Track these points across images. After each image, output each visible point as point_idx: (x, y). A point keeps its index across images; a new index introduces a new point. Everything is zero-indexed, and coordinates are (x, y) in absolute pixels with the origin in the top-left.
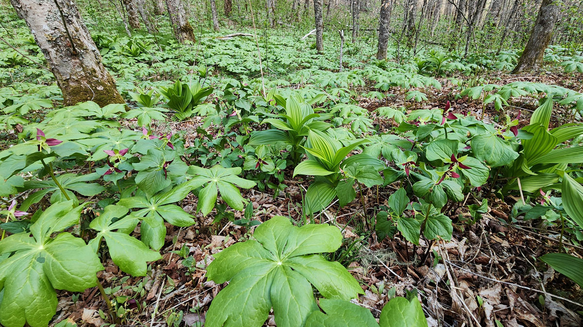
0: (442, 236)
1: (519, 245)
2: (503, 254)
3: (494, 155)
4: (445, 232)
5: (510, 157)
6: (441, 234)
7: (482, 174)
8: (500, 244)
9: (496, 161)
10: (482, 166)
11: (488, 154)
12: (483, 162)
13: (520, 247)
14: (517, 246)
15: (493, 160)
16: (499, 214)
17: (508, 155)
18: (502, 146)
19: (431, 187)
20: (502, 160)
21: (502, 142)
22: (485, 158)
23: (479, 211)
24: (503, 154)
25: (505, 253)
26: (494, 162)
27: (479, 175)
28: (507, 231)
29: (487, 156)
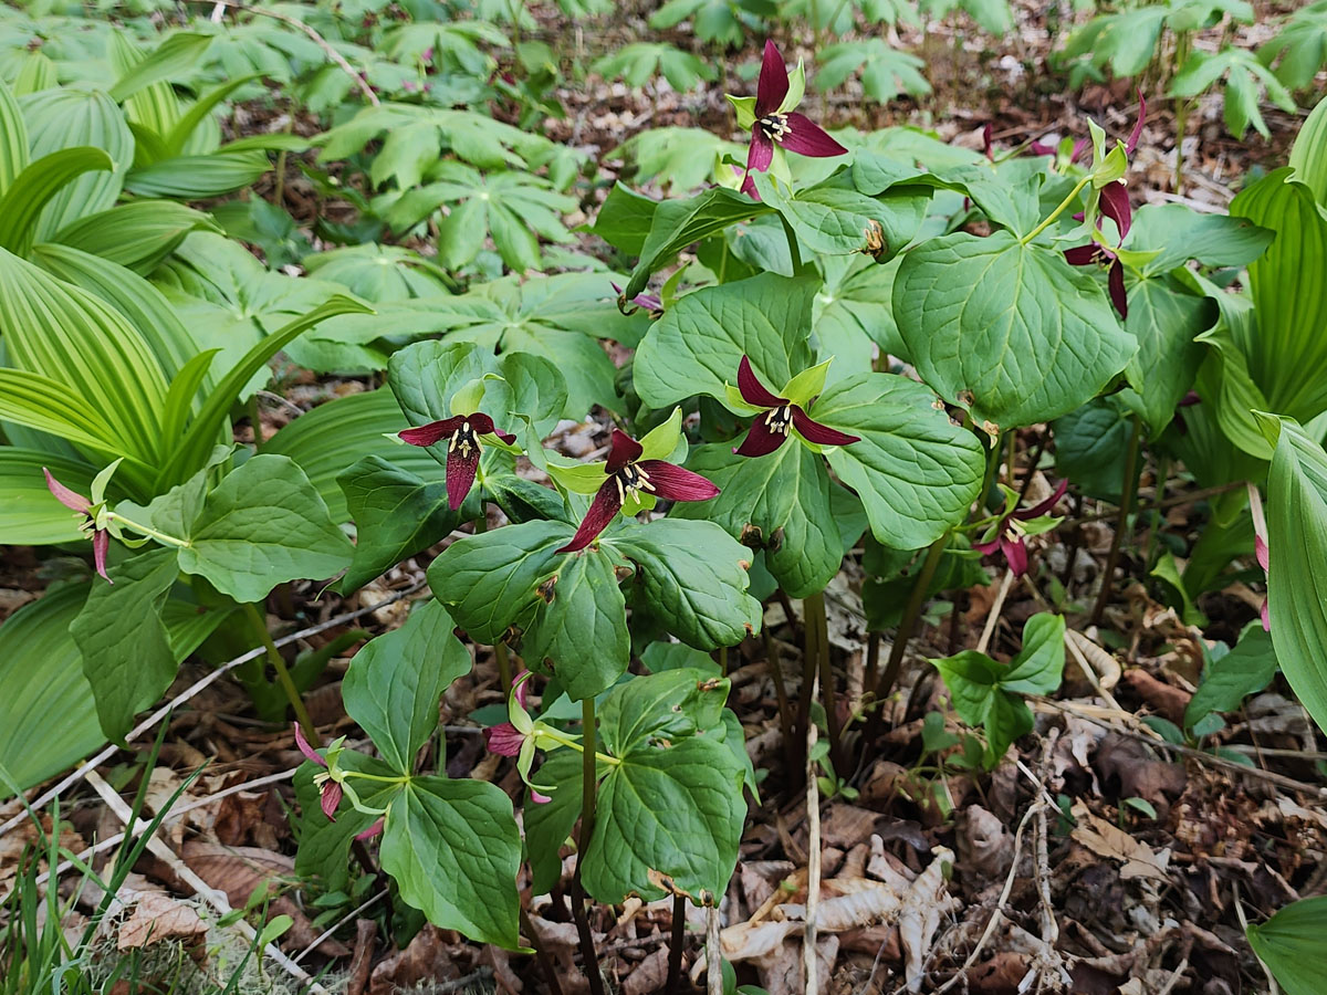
0: (678, 873)
1: (1228, 861)
2: (1130, 927)
3: (1012, 357)
4: (700, 844)
5: (1089, 362)
6: (673, 857)
7: (941, 474)
8: (1115, 865)
9: (1022, 391)
10: (943, 426)
11: (983, 350)
12: (953, 401)
13: (1233, 870)
14: (1216, 866)
15: (1010, 387)
16: (1158, 696)
17: (1083, 352)
18: (1056, 305)
19: (543, 571)
20: (1053, 386)
21: (1060, 280)
22: (965, 377)
23: (1012, 686)
24: (1058, 346)
25: (1140, 914)
26: (1014, 398)
27: (922, 475)
28: (1175, 786)
29: (977, 364)
